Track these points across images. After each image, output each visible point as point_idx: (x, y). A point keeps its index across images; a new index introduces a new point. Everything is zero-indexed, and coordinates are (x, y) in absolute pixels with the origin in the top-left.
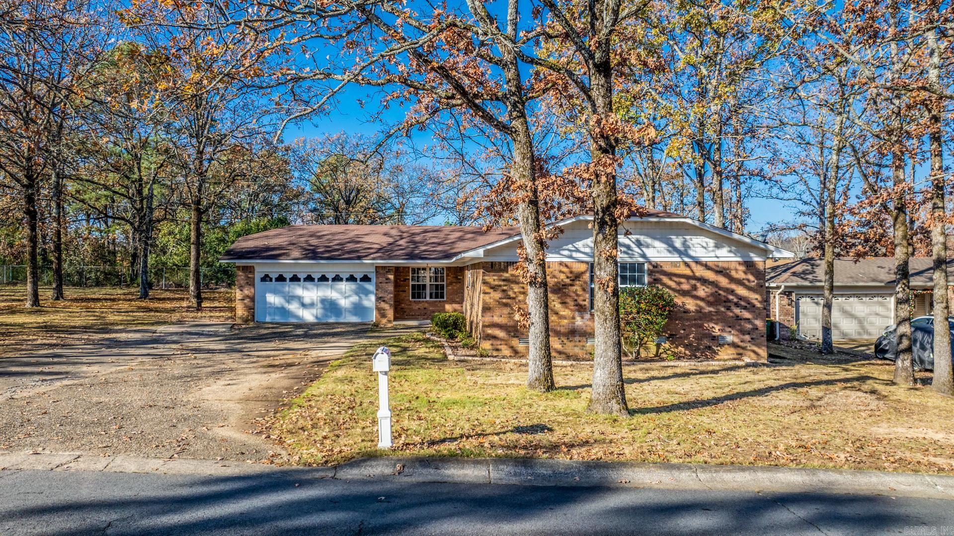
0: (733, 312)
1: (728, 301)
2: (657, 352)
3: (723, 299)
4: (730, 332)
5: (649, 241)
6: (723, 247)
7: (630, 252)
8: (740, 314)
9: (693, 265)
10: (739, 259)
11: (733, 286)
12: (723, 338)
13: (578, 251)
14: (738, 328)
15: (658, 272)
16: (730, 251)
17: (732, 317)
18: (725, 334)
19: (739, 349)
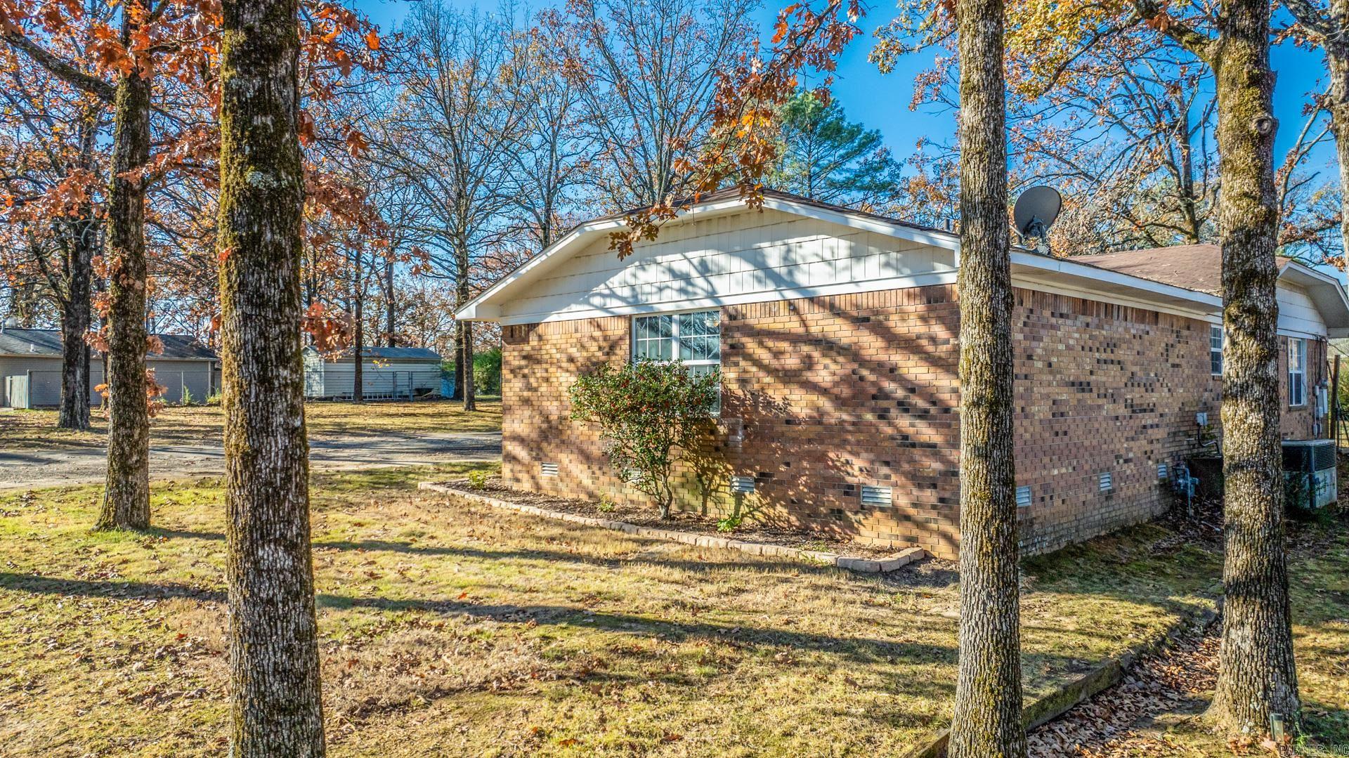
0: (895, 427)
1: (882, 395)
2: (737, 511)
3: (873, 391)
4: (887, 477)
5: (722, 259)
6: (870, 255)
7: (690, 289)
8: (911, 431)
9: (804, 306)
10: (908, 283)
11: (897, 358)
12: (873, 492)
13: (613, 295)
14: (906, 467)
15: (738, 329)
16: (887, 265)
17: (892, 438)
18: (873, 483)
19: (909, 524)
